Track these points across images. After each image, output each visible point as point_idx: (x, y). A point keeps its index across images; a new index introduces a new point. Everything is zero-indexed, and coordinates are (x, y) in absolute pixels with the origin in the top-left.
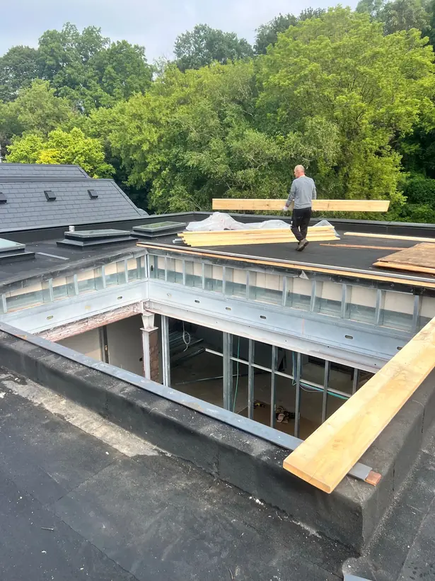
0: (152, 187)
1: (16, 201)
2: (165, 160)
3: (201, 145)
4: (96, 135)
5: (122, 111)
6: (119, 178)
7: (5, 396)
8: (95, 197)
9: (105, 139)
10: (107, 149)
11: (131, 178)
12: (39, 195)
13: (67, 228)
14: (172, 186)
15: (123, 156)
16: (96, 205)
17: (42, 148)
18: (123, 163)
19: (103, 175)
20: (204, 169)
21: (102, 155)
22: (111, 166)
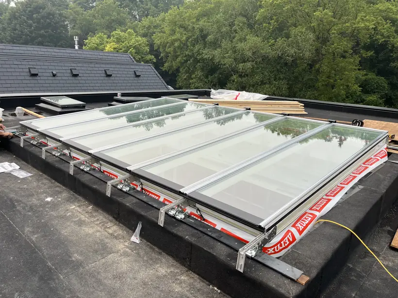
0: (179, 72)
1: (85, 75)
2: (190, 54)
3: (215, 44)
4: (144, 35)
5: (163, 20)
6: (158, 66)
7: (52, 200)
8: (138, 76)
9: (150, 38)
10: (151, 45)
11: (166, 65)
12: (100, 72)
13: (116, 95)
14: (193, 72)
15: (161, 50)
16: (139, 81)
17: (107, 42)
18: (162, 55)
19: (147, 62)
20: (217, 60)
21: (147, 49)
22: (153, 57)
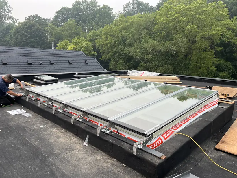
0: (110, 61)
1: (58, 63)
2: (116, 50)
3: (131, 45)
4: (90, 41)
5: (101, 32)
6: (98, 57)
8: (87, 64)
9: (94, 42)
10: (94, 46)
11: (103, 57)
12: (66, 62)
13: (75, 74)
14: (118, 61)
15: (100, 48)
16: (88, 66)
17: (70, 45)
18: (100, 51)
19: (92, 55)
20: (132, 54)
21: (92, 48)
22: (96, 52)
